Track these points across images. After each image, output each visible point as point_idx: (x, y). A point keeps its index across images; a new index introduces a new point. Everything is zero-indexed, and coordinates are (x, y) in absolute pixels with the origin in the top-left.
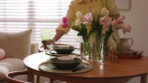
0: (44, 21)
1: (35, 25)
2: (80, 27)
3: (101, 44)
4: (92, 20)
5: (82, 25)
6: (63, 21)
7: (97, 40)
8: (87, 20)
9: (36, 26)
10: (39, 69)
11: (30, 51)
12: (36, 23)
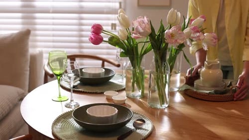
0: (51, 11)
1: (35, 18)
2: (126, 41)
3: (166, 76)
4: (150, 31)
5: (128, 38)
6: (93, 32)
7: (158, 67)
8: (140, 33)
9: (37, 21)
10: (53, 134)
11: (28, 69)
12: (38, 15)
